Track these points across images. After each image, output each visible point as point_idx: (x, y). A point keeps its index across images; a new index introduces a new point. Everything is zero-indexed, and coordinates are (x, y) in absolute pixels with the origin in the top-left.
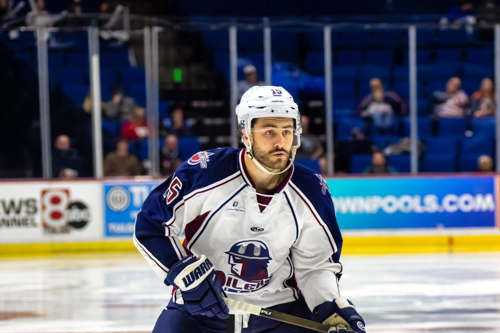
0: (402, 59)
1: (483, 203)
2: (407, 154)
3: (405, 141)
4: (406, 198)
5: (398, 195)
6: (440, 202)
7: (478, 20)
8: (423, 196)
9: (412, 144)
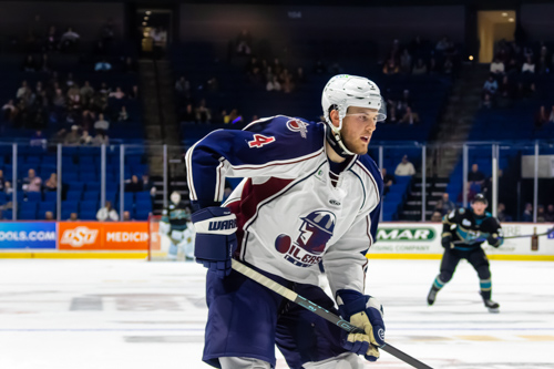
0: (9, 161)
1: (50, 236)
2: (11, 210)
3: (9, 203)
4: (10, 233)
5: (6, 231)
6: (27, 235)
7: (49, 141)
8: (19, 231)
9: (14, 205)
